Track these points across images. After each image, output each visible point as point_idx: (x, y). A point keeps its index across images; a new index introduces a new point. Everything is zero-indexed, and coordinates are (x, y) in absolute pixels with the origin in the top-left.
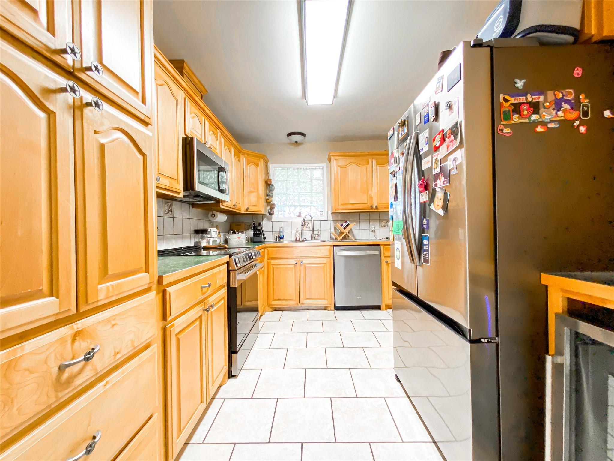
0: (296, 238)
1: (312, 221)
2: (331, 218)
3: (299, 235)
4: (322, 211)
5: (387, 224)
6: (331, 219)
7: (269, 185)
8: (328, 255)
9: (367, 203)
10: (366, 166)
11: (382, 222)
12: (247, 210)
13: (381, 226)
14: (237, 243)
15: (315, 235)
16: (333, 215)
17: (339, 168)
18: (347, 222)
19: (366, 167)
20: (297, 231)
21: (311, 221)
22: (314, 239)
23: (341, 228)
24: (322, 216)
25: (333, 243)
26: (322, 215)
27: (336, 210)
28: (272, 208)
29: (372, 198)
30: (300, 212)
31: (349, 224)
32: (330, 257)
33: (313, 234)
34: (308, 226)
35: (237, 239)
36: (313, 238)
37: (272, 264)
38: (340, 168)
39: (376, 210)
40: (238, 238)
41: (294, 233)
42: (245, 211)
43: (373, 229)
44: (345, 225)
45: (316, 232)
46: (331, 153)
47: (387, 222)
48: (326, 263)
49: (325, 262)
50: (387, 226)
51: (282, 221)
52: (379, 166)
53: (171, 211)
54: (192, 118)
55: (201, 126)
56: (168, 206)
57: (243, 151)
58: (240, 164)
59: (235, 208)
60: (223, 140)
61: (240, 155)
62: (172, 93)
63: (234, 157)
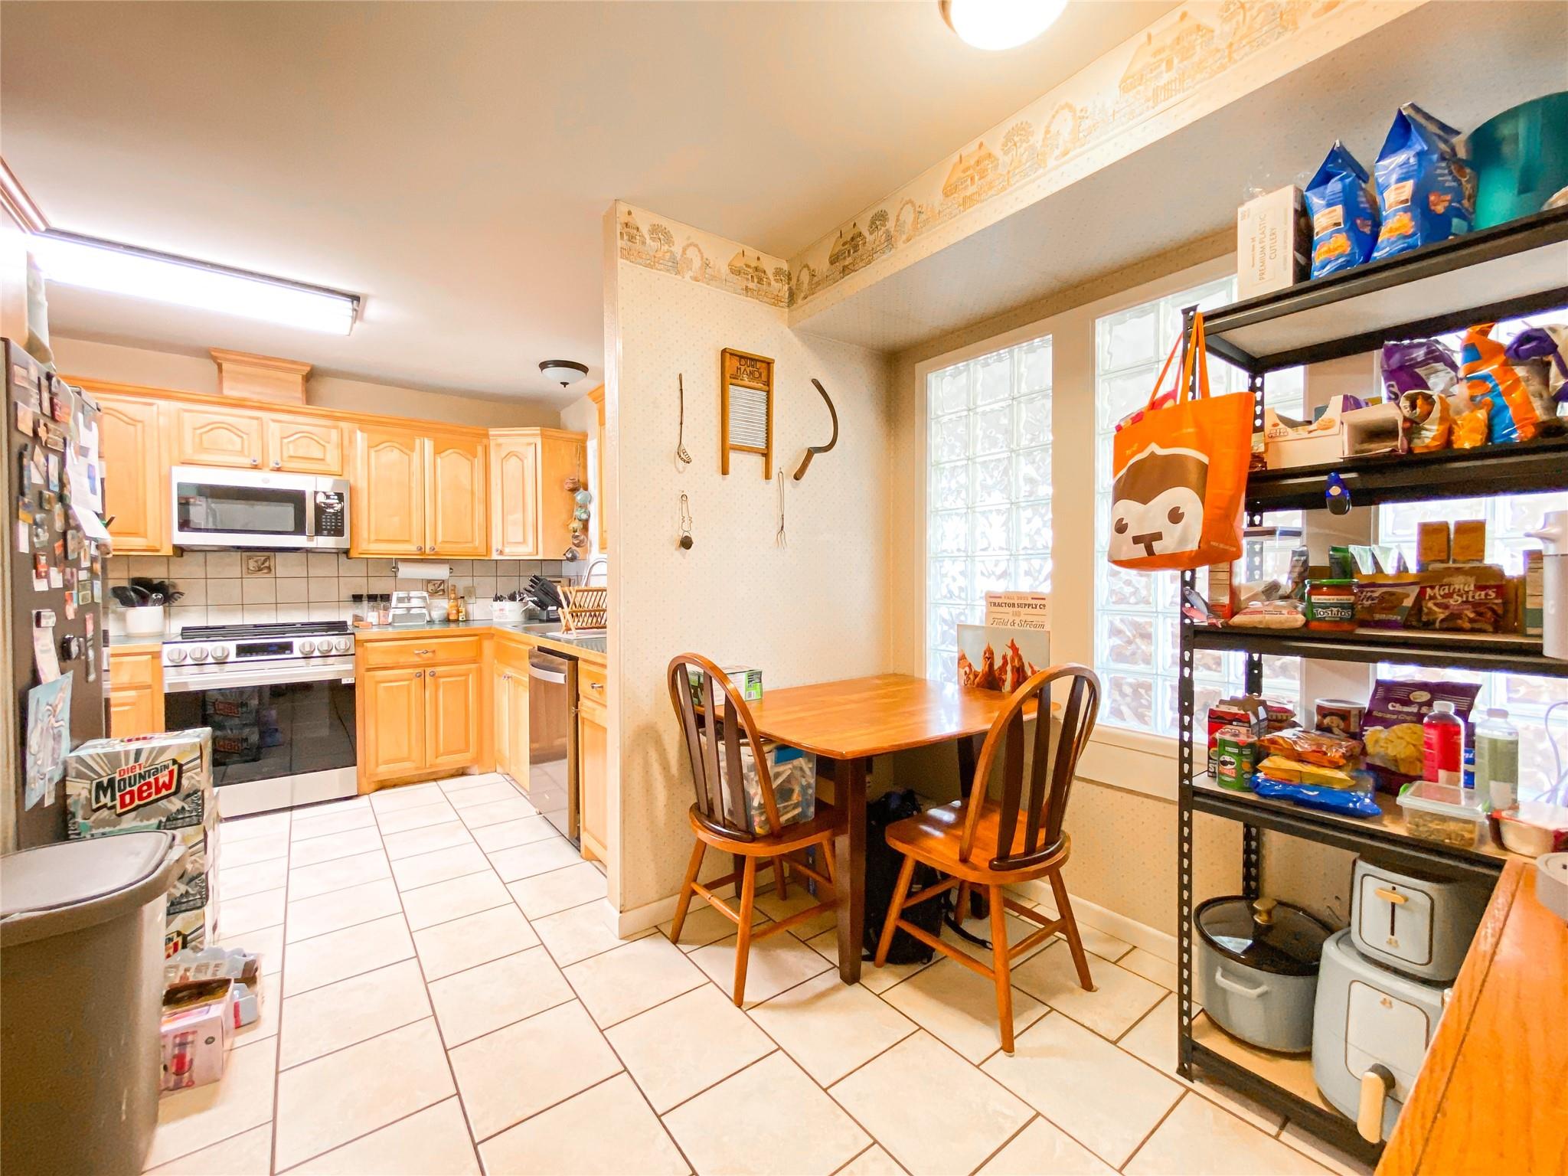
12: (499, 552)
53: (269, 568)
54: (201, 434)
55: (241, 437)
56: (256, 561)
57: (491, 433)
58: (479, 462)
59: (437, 554)
60: (365, 435)
61: (485, 441)
62: (119, 419)
63: (435, 454)
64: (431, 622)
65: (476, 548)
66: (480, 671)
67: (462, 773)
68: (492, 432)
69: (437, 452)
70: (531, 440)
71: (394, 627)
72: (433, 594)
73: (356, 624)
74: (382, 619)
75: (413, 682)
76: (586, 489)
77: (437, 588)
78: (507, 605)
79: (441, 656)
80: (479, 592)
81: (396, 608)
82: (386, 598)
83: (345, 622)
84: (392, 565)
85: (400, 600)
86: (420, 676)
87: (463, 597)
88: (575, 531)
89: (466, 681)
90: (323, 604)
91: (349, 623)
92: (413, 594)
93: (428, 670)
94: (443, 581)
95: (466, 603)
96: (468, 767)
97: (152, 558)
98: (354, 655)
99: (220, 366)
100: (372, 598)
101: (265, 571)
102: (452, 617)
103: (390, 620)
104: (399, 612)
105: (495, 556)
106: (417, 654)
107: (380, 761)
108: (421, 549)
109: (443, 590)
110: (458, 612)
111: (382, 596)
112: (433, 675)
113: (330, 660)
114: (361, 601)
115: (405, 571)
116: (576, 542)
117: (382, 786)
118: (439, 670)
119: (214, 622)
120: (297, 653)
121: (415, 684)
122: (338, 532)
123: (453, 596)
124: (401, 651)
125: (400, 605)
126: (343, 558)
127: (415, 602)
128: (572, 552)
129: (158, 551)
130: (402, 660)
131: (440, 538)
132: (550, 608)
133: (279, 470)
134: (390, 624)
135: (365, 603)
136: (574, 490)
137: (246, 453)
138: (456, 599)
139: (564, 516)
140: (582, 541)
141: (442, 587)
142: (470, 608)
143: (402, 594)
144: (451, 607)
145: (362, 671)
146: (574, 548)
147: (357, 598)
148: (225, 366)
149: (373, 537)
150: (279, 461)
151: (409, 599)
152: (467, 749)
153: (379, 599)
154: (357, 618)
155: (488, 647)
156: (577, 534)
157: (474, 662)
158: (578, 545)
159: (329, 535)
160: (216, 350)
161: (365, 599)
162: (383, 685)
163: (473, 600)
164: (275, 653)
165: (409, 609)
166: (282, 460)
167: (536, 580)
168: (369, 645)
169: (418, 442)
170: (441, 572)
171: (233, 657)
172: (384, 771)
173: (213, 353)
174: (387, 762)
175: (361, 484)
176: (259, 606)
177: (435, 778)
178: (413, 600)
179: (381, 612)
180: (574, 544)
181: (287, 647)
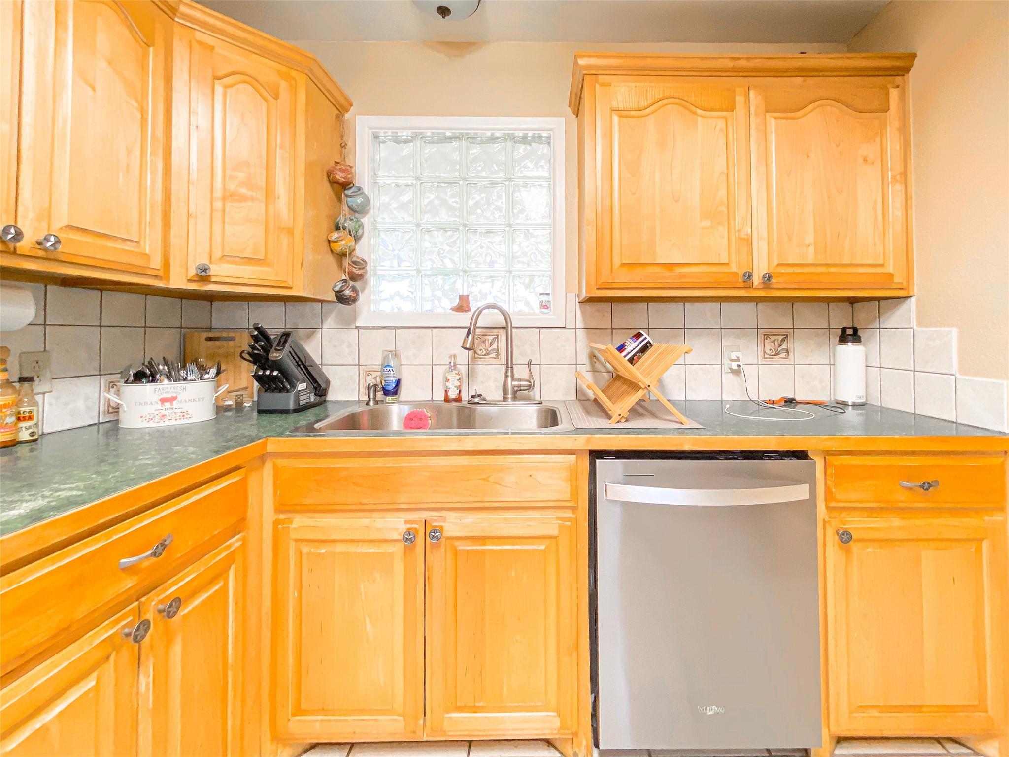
0: (446, 392)
1: (506, 328)
2: (576, 317)
3: (460, 380)
4: (548, 294)
5: (784, 346)
6: (580, 324)
7: (345, 186)
8: (567, 496)
9: (728, 264)
10: (725, 114)
11: (766, 336)
12: (203, 275)
13: (765, 352)
14: (152, 424)
15: (515, 383)
16: (588, 307)
17: (616, 119)
18: (641, 335)
19: (725, 118)
20: (453, 366)
21: (504, 328)
22: (515, 398)
23: (617, 359)
24: (546, 311)
25: (588, 441)
26: (546, 307)
27: (598, 289)
28: (356, 275)
29: (749, 241)
30: (465, 294)
31: (651, 345)
32: (574, 509)
33: (510, 379)
34: (495, 346)
35: (159, 406)
36: (510, 396)
37: (293, 535)
38: (620, 117)
39: (762, 293)
40: (163, 401)
41: (439, 371)
42: (190, 281)
43: (734, 365)
44: (632, 346)
45: (521, 372)
46: (582, 56)
47: (783, 340)
48: (555, 537)
49: (555, 532)
50: (783, 355)
51: (395, 328)
52: (776, 118)
65: (146, 257)
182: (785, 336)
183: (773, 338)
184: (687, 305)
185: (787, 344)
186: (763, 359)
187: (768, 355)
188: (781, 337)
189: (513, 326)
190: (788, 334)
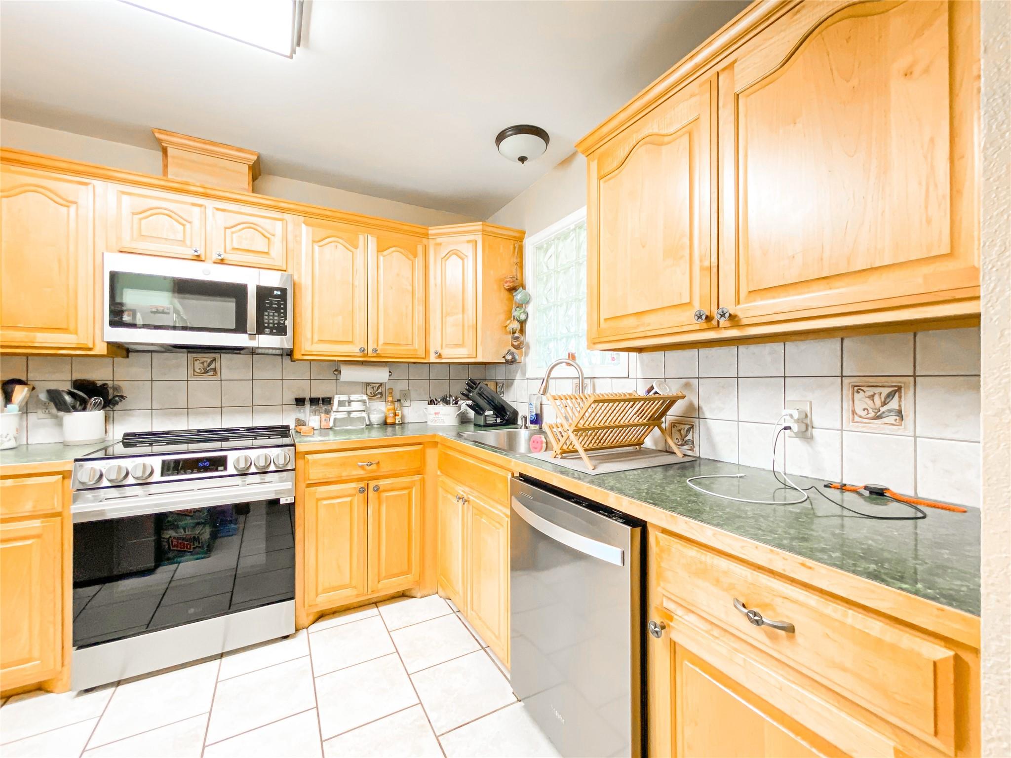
2: (636, 367)
5: (893, 405)
6: (639, 374)
9: (690, 303)
13: (854, 413)
17: (602, 186)
19: (689, 132)
30: (574, 351)
38: (605, 182)
40: (435, 414)
47: (890, 396)
50: (892, 419)
53: (215, 370)
54: (141, 219)
55: (184, 225)
56: (203, 363)
57: (430, 232)
58: (419, 261)
59: (379, 356)
60: (310, 229)
61: (425, 241)
62: (51, 199)
63: (378, 251)
64: (370, 426)
65: (415, 350)
66: (423, 482)
67: (403, 595)
68: (433, 231)
69: (380, 250)
70: (471, 237)
71: (336, 433)
72: (372, 396)
73: (298, 429)
74: (324, 423)
75: (356, 498)
76: (524, 288)
77: (376, 391)
78: (441, 408)
79: (385, 468)
80: (413, 395)
81: (338, 412)
82: (328, 401)
83: (288, 427)
84: (335, 367)
85: (341, 403)
86: (364, 491)
87: (399, 400)
88: (514, 333)
89: (410, 494)
90: (267, 407)
91: (292, 427)
92: (354, 397)
93: (372, 484)
94: (381, 384)
95: (402, 406)
96: (410, 590)
97: (87, 357)
98: (294, 470)
99: (165, 151)
100: (314, 401)
101: (211, 373)
102: (389, 421)
103: (331, 424)
104: (340, 416)
105: (433, 359)
106: (362, 467)
107: (320, 589)
108: (364, 350)
109: (381, 393)
110: (395, 415)
111: (323, 399)
112: (377, 489)
113: (268, 477)
114: (304, 404)
115: (348, 374)
116: (516, 344)
117: (321, 616)
118: (382, 483)
119: (159, 426)
120: (231, 470)
121: (359, 499)
122: (281, 330)
123: (390, 399)
124: (343, 464)
125: (341, 409)
126: (287, 360)
127: (356, 406)
128: (512, 354)
129: (90, 349)
130: (345, 474)
131: (381, 342)
132: (487, 413)
133: (222, 262)
134: (331, 428)
135: (308, 406)
136: (512, 290)
137: (188, 242)
138: (393, 402)
139: (502, 317)
140: (522, 343)
141: (380, 390)
142: (405, 410)
143: (343, 398)
144: (389, 410)
145: (302, 486)
146: (513, 350)
147: (300, 402)
148: (170, 151)
149: (316, 338)
150: (222, 252)
151: (350, 402)
152: (408, 572)
153: (321, 402)
154: (300, 423)
155: (432, 455)
156: (516, 335)
157: (418, 473)
158: (517, 347)
159: (271, 333)
160: (161, 131)
161: (307, 402)
162: (325, 502)
163: (407, 403)
164: (206, 470)
165: (349, 412)
166: (225, 252)
167: (472, 385)
168: (309, 457)
169: (361, 238)
170: (380, 375)
171: (157, 476)
172: (324, 602)
173: (157, 135)
174: (326, 591)
175: (305, 280)
176: (203, 410)
177: (376, 603)
178: (353, 403)
179: (323, 415)
180: (513, 345)
181: (218, 463)
182: (896, 388)
183: (870, 391)
184: (742, 349)
185: (900, 401)
186: (851, 424)
187: (860, 417)
188: (886, 391)
189: (585, 376)
190: (902, 385)
